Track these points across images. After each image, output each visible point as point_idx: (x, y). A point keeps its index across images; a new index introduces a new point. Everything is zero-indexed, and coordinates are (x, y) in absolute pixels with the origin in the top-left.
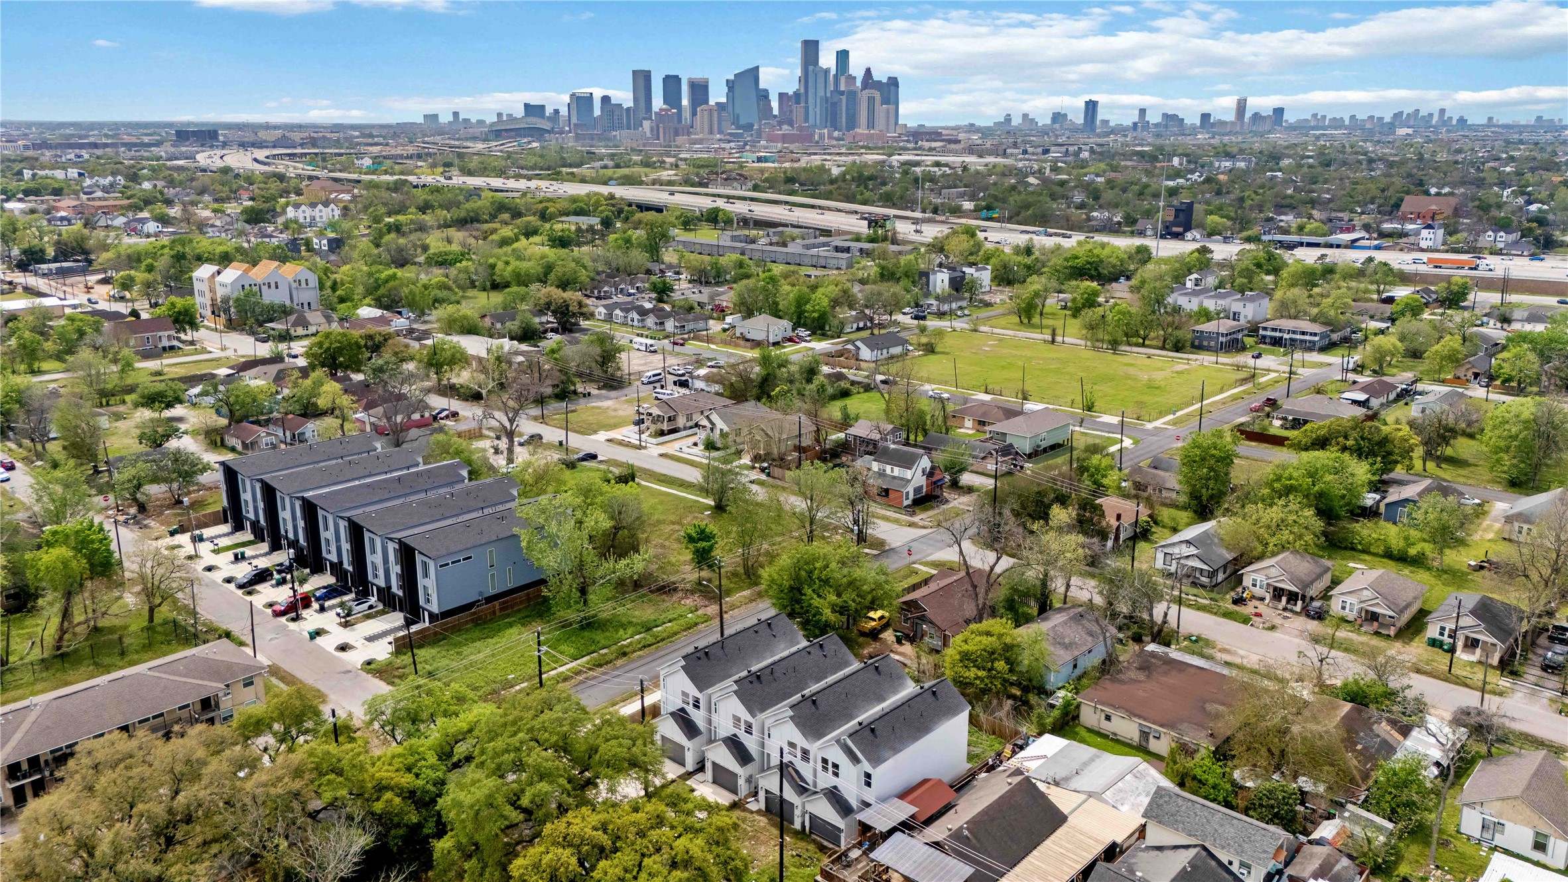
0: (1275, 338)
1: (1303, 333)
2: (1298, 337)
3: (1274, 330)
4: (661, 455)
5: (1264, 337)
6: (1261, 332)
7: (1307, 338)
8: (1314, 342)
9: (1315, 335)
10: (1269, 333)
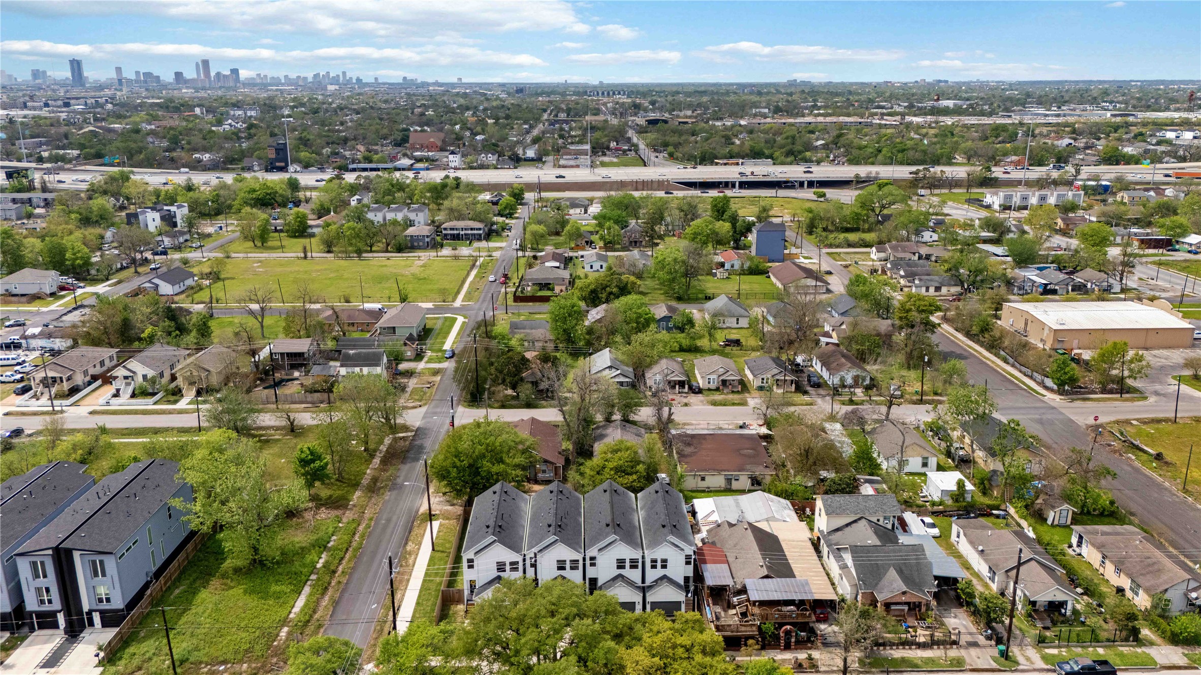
0: (454, 235)
1: (472, 229)
2: (470, 232)
3: (451, 229)
4: (91, 413)
5: (446, 235)
6: (444, 232)
7: (476, 232)
8: (480, 235)
9: (480, 229)
10: (449, 232)
